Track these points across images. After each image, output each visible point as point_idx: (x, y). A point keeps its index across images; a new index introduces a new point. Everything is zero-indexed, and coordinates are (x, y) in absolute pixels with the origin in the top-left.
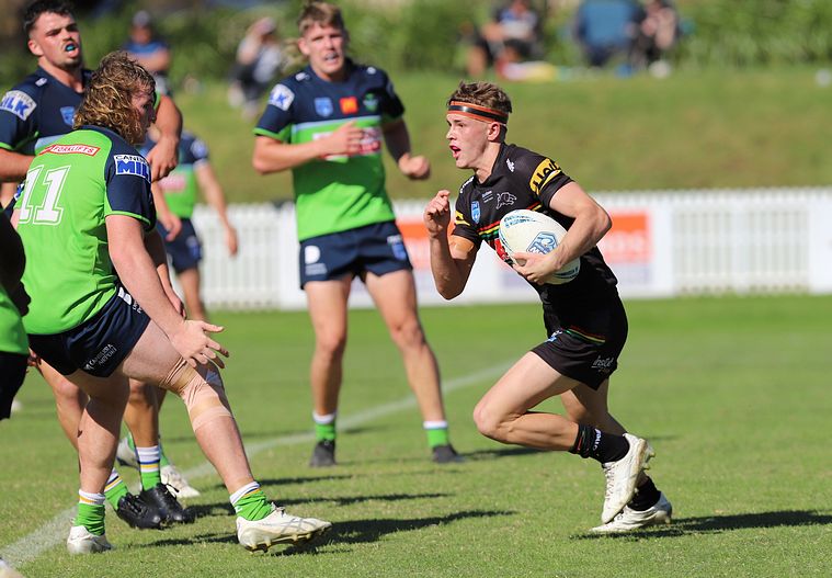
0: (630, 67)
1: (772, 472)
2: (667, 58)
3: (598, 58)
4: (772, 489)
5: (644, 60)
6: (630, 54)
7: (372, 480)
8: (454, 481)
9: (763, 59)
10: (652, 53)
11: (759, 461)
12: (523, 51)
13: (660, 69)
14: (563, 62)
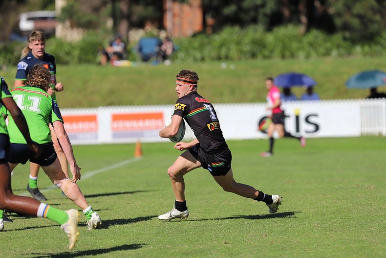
0: (157, 62)
1: (207, 202)
2: (170, 59)
3: (146, 59)
4: (206, 208)
5: (162, 60)
6: (157, 57)
7: (68, 206)
8: (96, 206)
9: (203, 59)
10: (165, 57)
11: (202, 198)
12: (120, 56)
13: (168, 62)
14: (134, 60)
